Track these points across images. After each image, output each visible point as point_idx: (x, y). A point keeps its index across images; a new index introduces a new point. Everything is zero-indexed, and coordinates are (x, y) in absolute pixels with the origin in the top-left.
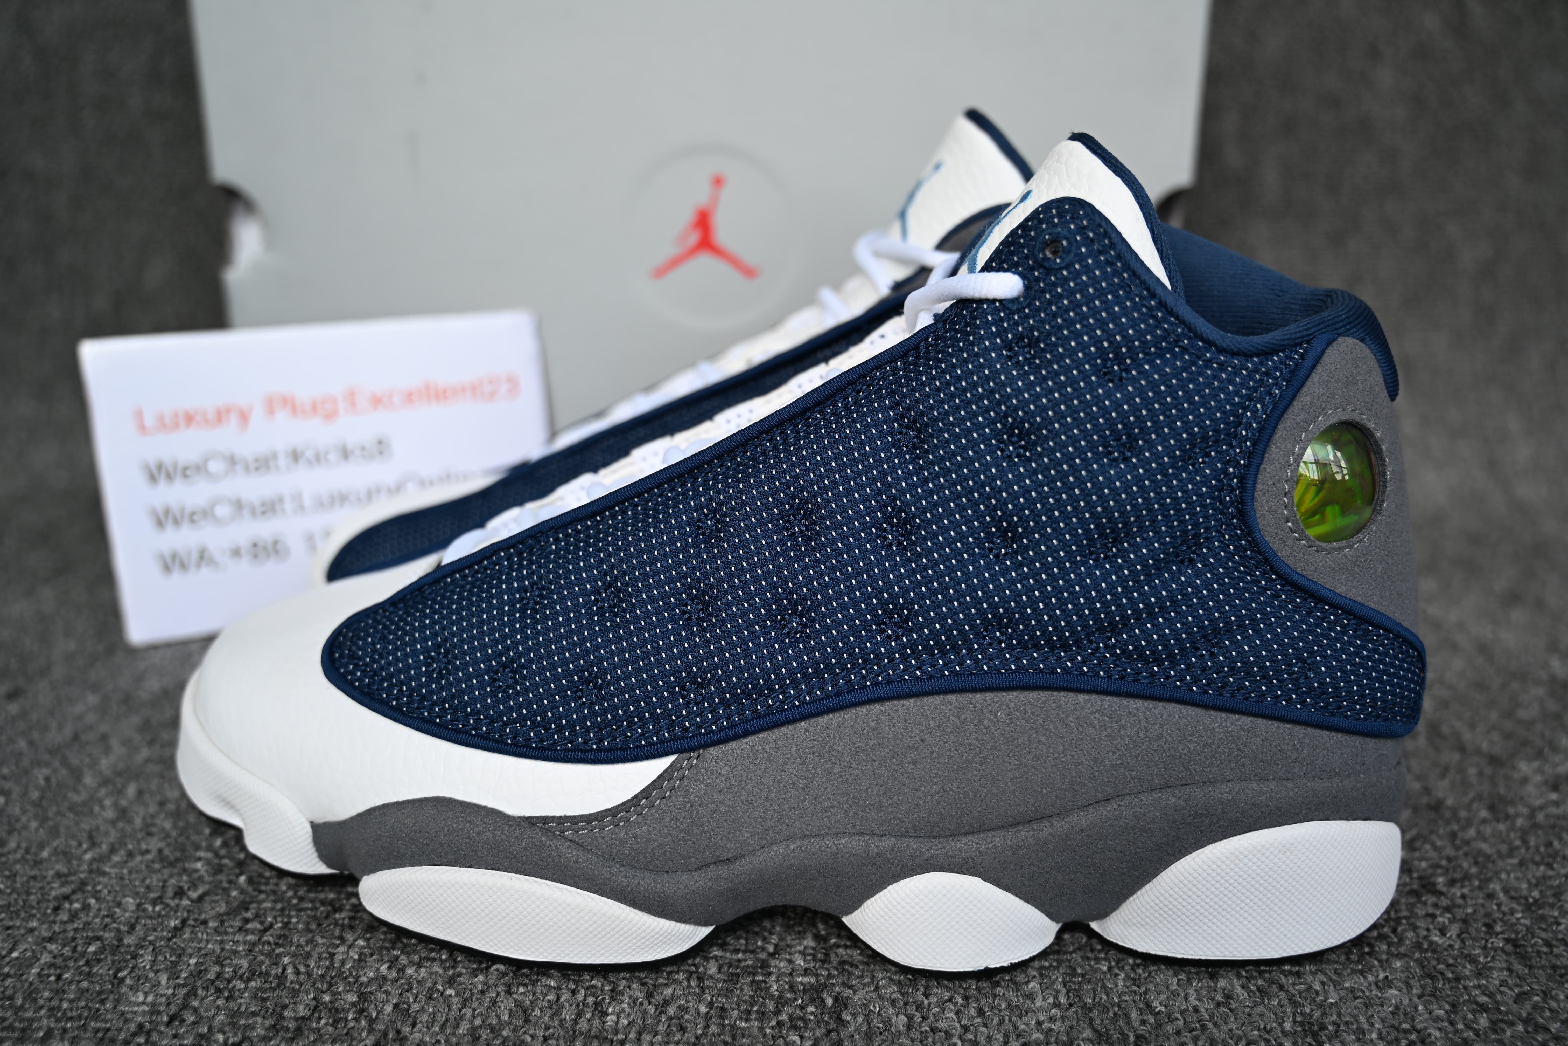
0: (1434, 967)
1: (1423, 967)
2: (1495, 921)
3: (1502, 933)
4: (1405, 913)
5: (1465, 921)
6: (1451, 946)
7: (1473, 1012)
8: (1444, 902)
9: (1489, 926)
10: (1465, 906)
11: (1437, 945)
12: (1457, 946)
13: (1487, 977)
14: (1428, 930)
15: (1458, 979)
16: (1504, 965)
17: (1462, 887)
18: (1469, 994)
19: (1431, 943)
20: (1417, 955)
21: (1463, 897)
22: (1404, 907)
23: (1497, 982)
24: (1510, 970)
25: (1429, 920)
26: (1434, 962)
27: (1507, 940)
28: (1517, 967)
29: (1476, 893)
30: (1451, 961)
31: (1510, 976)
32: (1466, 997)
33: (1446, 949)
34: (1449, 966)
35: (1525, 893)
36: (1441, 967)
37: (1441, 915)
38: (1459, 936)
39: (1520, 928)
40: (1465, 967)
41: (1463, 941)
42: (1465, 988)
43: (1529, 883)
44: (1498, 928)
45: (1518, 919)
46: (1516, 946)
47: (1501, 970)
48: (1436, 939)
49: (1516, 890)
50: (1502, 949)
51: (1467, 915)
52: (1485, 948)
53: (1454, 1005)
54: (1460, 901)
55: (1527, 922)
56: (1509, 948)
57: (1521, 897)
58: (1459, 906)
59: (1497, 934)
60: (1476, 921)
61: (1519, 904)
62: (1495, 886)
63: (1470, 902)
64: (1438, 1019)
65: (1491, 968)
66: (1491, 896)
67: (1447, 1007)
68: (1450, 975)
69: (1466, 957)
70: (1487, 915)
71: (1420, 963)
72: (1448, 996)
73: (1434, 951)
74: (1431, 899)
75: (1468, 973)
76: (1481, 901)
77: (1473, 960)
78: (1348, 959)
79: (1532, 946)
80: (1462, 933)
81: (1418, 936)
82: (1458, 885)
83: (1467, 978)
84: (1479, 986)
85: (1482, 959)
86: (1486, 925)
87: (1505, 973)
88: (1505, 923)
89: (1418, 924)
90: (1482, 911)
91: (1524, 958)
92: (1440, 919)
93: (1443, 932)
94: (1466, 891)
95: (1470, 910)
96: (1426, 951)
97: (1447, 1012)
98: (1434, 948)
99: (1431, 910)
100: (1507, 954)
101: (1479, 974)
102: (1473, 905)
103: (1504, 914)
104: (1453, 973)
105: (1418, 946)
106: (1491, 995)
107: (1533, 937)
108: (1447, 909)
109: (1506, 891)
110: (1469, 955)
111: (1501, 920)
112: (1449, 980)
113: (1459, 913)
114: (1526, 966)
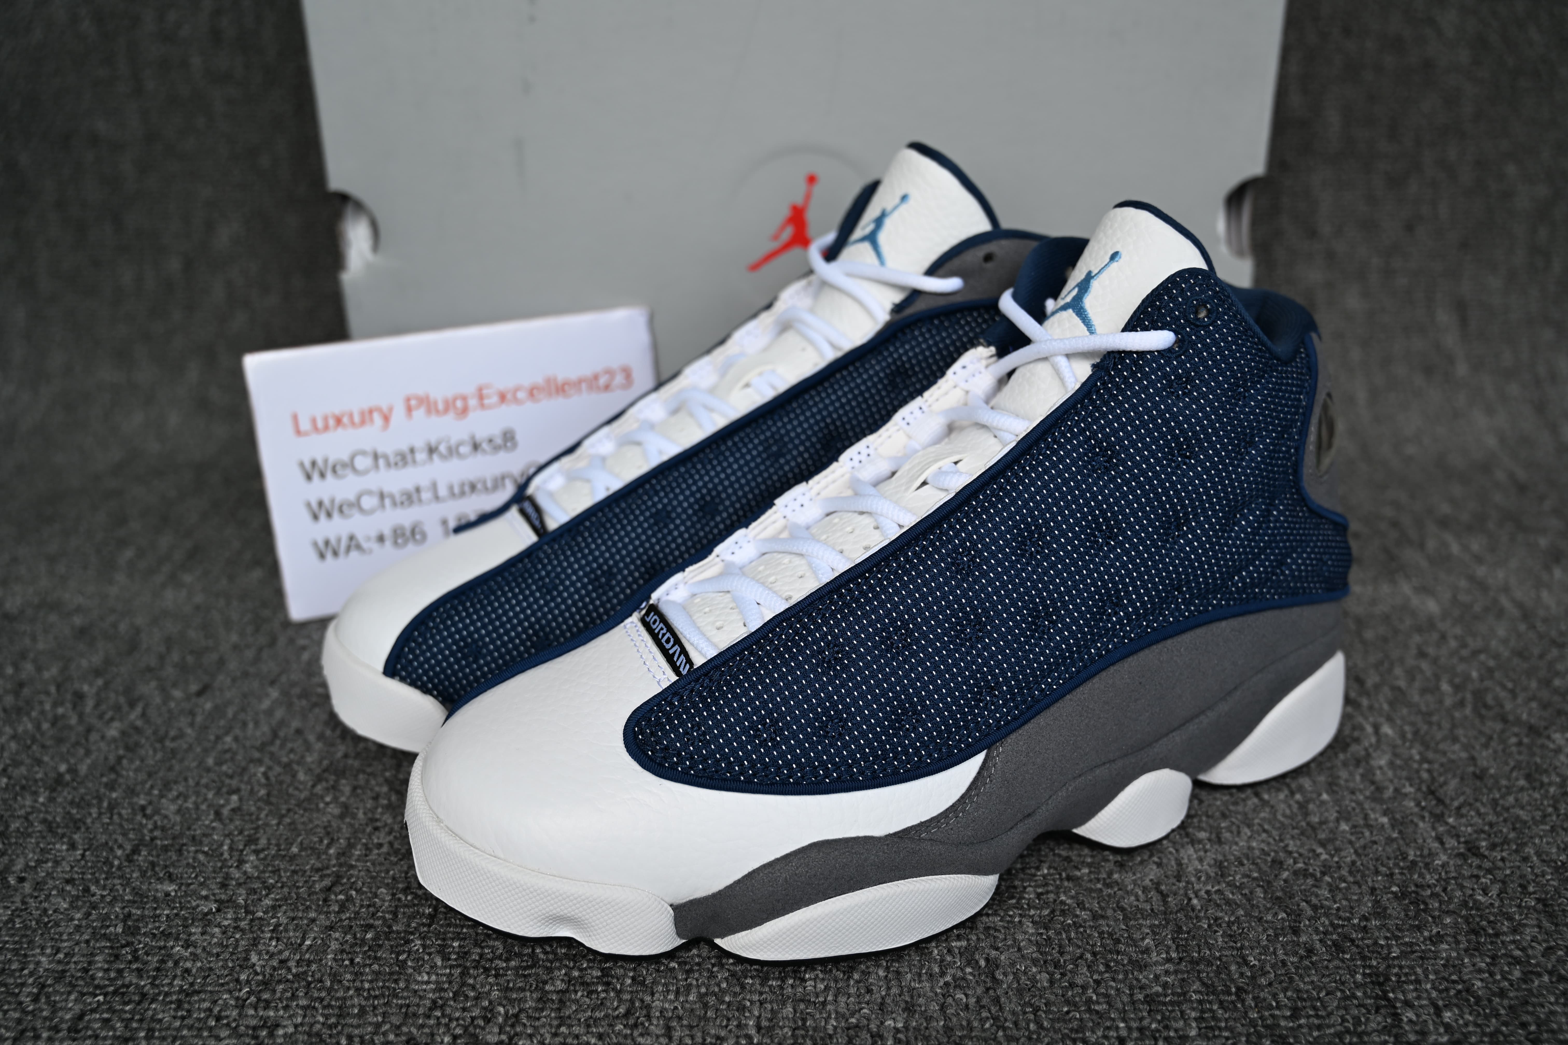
0: (1478, 923)
1: (1469, 924)
2: (1529, 883)
3: (1534, 893)
4: (1453, 875)
5: (1504, 882)
6: (1492, 904)
7: (1509, 964)
8: (1487, 864)
9: (1524, 887)
10: (1504, 869)
11: (1481, 903)
12: (1497, 905)
13: (1521, 933)
14: (1473, 889)
15: (1497, 935)
16: (1535, 922)
17: (1502, 851)
18: (1506, 948)
19: (1475, 901)
20: (1464, 912)
21: (1503, 859)
22: (1452, 869)
23: (1529, 938)
24: (1540, 927)
25: (1474, 880)
26: (1478, 919)
27: (1538, 900)
28: (1546, 924)
29: (1514, 856)
30: (1492, 918)
31: (1539, 933)
32: (1503, 951)
33: (1487, 907)
34: (1489, 922)
35: (1554, 857)
36: (1484, 923)
37: (1484, 877)
38: (1498, 895)
39: (1549, 888)
40: (1503, 924)
41: (1501, 900)
42: (1503, 942)
43: (1558, 848)
44: (1531, 889)
45: (1548, 881)
46: (1545, 905)
47: (1533, 926)
48: (1480, 898)
49: (1547, 854)
50: (1534, 908)
51: (1506, 876)
52: (1519, 906)
53: (1494, 958)
54: (1500, 864)
55: (1555, 883)
56: (1540, 906)
57: (1552, 860)
58: (1499, 869)
59: (1530, 894)
60: (1512, 882)
61: (1548, 866)
62: (1530, 850)
63: (1508, 864)
64: (1480, 971)
65: (1525, 925)
66: (1526, 859)
67: (1488, 960)
68: (1491, 931)
69: (1504, 914)
70: (1522, 876)
71: (1466, 920)
72: (1489, 950)
73: (1478, 909)
74: (1476, 862)
75: (1505, 929)
76: (1518, 864)
77: (1510, 918)
78: (1407, 915)
79: (1559, 905)
80: (1501, 892)
81: (1464, 895)
82: (1499, 849)
83: (1505, 934)
84: (1514, 942)
85: (1517, 917)
86: (1521, 885)
87: (1536, 930)
88: (1537, 884)
89: (1465, 884)
90: (1518, 873)
91: (1551, 916)
92: (1484, 880)
93: (1485, 892)
94: (1504, 854)
95: (1508, 872)
96: (1472, 909)
97: (1487, 964)
98: (1478, 906)
99: (1475, 872)
100: (1538, 912)
101: (1514, 931)
102: (1511, 867)
103: (1537, 876)
104: (1493, 929)
105: (1464, 904)
106: (1523, 950)
107: (1560, 897)
108: (1489, 871)
109: (1538, 854)
110: (1507, 913)
111: (1534, 881)
112: (1490, 935)
113: (1499, 875)
114: (1552, 923)
